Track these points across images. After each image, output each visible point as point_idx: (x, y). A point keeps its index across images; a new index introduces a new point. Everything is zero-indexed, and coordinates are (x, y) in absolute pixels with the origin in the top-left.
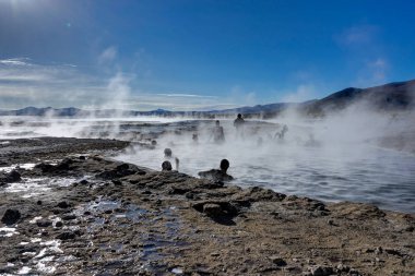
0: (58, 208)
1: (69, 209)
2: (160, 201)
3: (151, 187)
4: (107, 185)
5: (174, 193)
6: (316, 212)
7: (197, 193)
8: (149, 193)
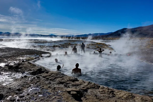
0: (17, 92)
1: (21, 92)
2: (55, 88)
3: (51, 80)
4: (34, 78)
5: (60, 83)
6: (111, 95)
7: (68, 84)
8: (50, 83)
